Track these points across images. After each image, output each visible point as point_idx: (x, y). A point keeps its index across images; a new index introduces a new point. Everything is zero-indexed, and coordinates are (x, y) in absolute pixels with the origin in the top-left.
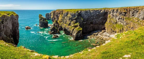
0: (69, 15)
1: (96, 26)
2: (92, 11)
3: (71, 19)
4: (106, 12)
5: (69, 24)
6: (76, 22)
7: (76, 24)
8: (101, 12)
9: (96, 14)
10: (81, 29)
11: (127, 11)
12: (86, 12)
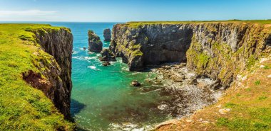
0: (127, 32)
1: (172, 55)
2: (164, 25)
3: (130, 38)
4: (190, 29)
5: (127, 46)
6: (136, 44)
7: (135, 47)
8: (181, 28)
9: (171, 31)
10: (141, 54)
11: (218, 30)
12: (154, 27)
